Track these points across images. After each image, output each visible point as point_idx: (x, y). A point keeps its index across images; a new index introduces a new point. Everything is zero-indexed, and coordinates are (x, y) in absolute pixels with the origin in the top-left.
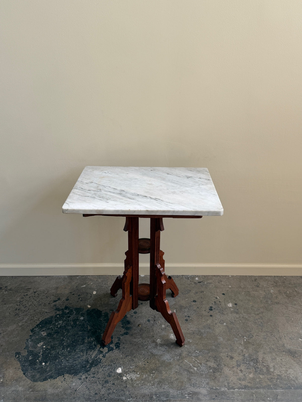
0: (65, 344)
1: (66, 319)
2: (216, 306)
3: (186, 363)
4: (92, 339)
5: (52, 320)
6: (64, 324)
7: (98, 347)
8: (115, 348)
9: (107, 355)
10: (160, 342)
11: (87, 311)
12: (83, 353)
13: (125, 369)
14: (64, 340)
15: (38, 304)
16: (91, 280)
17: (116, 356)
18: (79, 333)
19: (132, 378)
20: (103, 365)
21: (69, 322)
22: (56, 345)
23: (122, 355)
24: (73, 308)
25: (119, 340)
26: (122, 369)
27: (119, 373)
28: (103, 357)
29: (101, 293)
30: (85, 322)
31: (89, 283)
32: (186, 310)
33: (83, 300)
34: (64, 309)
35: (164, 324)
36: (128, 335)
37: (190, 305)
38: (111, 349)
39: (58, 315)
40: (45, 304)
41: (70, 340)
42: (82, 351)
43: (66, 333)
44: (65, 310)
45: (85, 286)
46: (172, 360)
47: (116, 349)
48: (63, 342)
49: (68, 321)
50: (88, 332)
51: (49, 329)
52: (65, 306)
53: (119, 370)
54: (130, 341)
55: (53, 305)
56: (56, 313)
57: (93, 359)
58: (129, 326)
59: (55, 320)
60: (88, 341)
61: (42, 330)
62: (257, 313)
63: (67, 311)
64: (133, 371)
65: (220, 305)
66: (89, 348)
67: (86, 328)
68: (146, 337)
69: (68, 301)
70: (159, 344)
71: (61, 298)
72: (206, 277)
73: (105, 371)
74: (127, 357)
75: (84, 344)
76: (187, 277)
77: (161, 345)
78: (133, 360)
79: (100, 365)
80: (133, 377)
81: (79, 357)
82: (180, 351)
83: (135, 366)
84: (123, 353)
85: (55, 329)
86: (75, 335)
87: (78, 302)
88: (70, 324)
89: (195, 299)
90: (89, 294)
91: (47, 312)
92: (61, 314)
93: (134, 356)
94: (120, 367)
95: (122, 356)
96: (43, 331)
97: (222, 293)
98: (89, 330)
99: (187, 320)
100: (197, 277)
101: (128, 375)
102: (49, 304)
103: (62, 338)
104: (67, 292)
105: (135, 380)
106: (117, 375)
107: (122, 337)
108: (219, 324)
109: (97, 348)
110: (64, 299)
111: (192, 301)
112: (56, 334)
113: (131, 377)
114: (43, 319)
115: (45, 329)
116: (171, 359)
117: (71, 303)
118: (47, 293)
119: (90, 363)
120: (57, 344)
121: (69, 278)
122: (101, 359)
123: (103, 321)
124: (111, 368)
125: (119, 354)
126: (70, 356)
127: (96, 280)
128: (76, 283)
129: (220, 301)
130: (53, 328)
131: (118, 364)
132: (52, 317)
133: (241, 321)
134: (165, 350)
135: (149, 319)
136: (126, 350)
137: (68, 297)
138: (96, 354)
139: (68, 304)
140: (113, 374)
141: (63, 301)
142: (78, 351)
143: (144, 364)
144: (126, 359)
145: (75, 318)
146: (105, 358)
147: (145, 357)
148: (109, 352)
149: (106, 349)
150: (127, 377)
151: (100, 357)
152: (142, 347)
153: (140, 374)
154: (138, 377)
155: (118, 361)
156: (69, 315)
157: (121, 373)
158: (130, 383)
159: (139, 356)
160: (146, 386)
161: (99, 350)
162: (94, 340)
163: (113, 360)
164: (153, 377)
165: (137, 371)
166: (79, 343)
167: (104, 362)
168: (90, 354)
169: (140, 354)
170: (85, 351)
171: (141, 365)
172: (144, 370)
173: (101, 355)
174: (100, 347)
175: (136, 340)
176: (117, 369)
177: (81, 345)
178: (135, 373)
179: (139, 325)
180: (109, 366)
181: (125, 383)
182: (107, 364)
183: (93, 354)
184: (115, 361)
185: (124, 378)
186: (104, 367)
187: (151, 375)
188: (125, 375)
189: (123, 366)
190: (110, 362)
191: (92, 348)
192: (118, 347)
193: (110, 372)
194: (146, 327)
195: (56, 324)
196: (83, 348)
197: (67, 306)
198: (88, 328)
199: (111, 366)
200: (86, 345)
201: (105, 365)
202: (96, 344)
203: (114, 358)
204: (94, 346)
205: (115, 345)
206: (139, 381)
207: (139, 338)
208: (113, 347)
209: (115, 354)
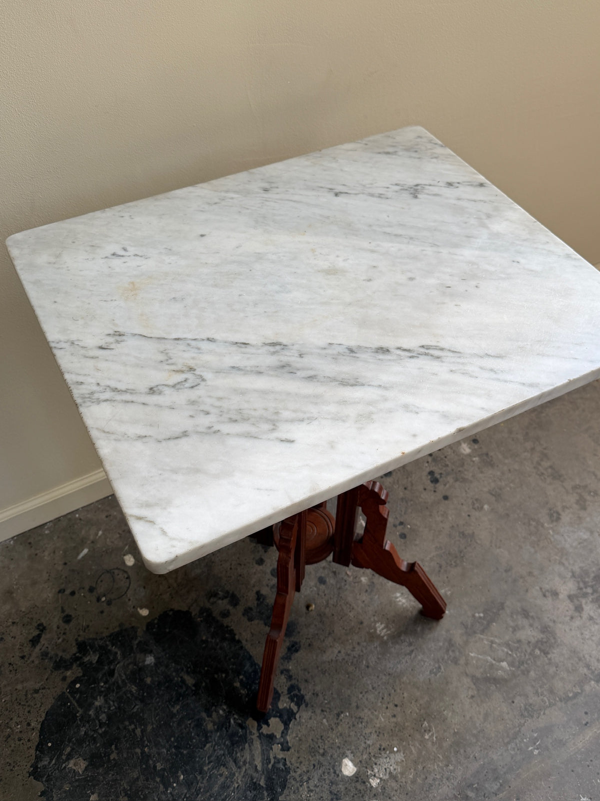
0: (159, 766)
1: (107, 686)
3: (477, 659)
4: (221, 712)
5: (69, 707)
6: (113, 701)
7: (252, 727)
8: (294, 708)
9: (288, 738)
10: (385, 630)
11: (147, 628)
12: (227, 768)
13: (359, 754)
14: (149, 756)
16: (89, 523)
17: (314, 730)
18: (175, 711)
19: (390, 773)
20: (300, 775)
21: (124, 689)
22: (140, 783)
23: (325, 721)
24: (101, 639)
25: (290, 678)
26: (352, 761)
27: (353, 774)
28: (283, 750)
30: (167, 666)
31: (92, 538)
33: (115, 599)
34: (80, 652)
35: (361, 574)
36: (302, 651)
38: (287, 717)
39: (74, 682)
40: (10, 664)
41: (164, 747)
42: (220, 763)
43: (139, 730)
44: (84, 655)
45: (86, 551)
46: (442, 668)
47: (298, 709)
48: (151, 762)
49: (119, 687)
50: (194, 694)
51: (80, 742)
52: (74, 644)
53: (349, 768)
54: (317, 667)
55: (37, 657)
56: (64, 679)
57: (263, 772)
59: (77, 702)
60: (214, 724)
61: (64, 757)
62: (528, 446)
63: (93, 658)
64: (380, 749)
65: (446, 459)
66: (233, 744)
67: (181, 687)
68: (346, 634)
69: (72, 624)
70: (388, 639)
71: (43, 621)
73: (318, 790)
74: (340, 718)
75: (211, 737)
77: (395, 638)
78: (360, 718)
79: (295, 779)
80: (392, 767)
81: (224, 787)
82: (444, 633)
83: (376, 732)
84: (322, 711)
85: (100, 731)
86: (167, 725)
87: (102, 612)
88: (129, 695)
90: (116, 572)
91: (37, 686)
92: (84, 675)
93: (354, 705)
94: (344, 755)
95: (327, 721)
96: (69, 757)
98: (194, 685)
99: (404, 537)
101: (376, 770)
102: (23, 657)
103: (138, 751)
104: (48, 594)
105: (402, 774)
106: (353, 785)
107: (290, 663)
108: (477, 514)
109: (251, 733)
110: (54, 621)
112: (113, 747)
113: (385, 769)
114: (41, 720)
115: (73, 749)
116: (440, 667)
117: (88, 626)
119: (264, 786)
120: (138, 779)
121: (21, 544)
122: (285, 760)
123: (213, 641)
124: (324, 773)
125: (315, 719)
126: (198, 795)
127: (107, 517)
128: (54, 552)
130: (91, 733)
131: (334, 751)
132: (62, 699)
133: (511, 482)
134: (412, 648)
135: (318, 575)
136: (324, 699)
137: (63, 611)
138: (260, 750)
139: (81, 633)
140: (340, 786)
141: (58, 628)
142: (208, 769)
143: (393, 714)
144: (341, 723)
145: (130, 667)
146: (290, 750)
147: (379, 693)
148: (289, 726)
149: (274, 721)
150: (377, 775)
151: (275, 754)
152: (356, 668)
153: (401, 747)
154: (403, 761)
155: (329, 741)
156: (109, 668)
157: (356, 772)
158: (396, 788)
159: (367, 699)
160: (434, 775)
161: (262, 736)
162: (227, 710)
163: (315, 746)
164: (433, 739)
165: (390, 745)
166: (194, 741)
167: (297, 763)
168: (248, 760)
169: (364, 693)
170: (228, 759)
171: (387, 722)
172: (402, 734)
173: (277, 748)
174: (256, 724)
175: (326, 657)
176: (339, 767)
177: (205, 746)
178: (388, 752)
179: (308, 607)
180: (316, 768)
181: (383, 794)
182: (309, 765)
183: (252, 756)
184: (321, 747)
185: (374, 782)
186: (305, 778)
187: (427, 737)
188: (369, 772)
189: (348, 750)
190: (310, 757)
191: (237, 739)
192: (299, 700)
193: (331, 784)
194: (328, 604)
195: (90, 716)
196: (215, 750)
197: (80, 639)
198: (187, 682)
199: (321, 764)
200: (216, 739)
201: (305, 769)
202: (240, 722)
203: (312, 740)
204: (240, 731)
205: (289, 698)
206: (412, 770)
207: (331, 644)
208: (290, 706)
209: (307, 726)
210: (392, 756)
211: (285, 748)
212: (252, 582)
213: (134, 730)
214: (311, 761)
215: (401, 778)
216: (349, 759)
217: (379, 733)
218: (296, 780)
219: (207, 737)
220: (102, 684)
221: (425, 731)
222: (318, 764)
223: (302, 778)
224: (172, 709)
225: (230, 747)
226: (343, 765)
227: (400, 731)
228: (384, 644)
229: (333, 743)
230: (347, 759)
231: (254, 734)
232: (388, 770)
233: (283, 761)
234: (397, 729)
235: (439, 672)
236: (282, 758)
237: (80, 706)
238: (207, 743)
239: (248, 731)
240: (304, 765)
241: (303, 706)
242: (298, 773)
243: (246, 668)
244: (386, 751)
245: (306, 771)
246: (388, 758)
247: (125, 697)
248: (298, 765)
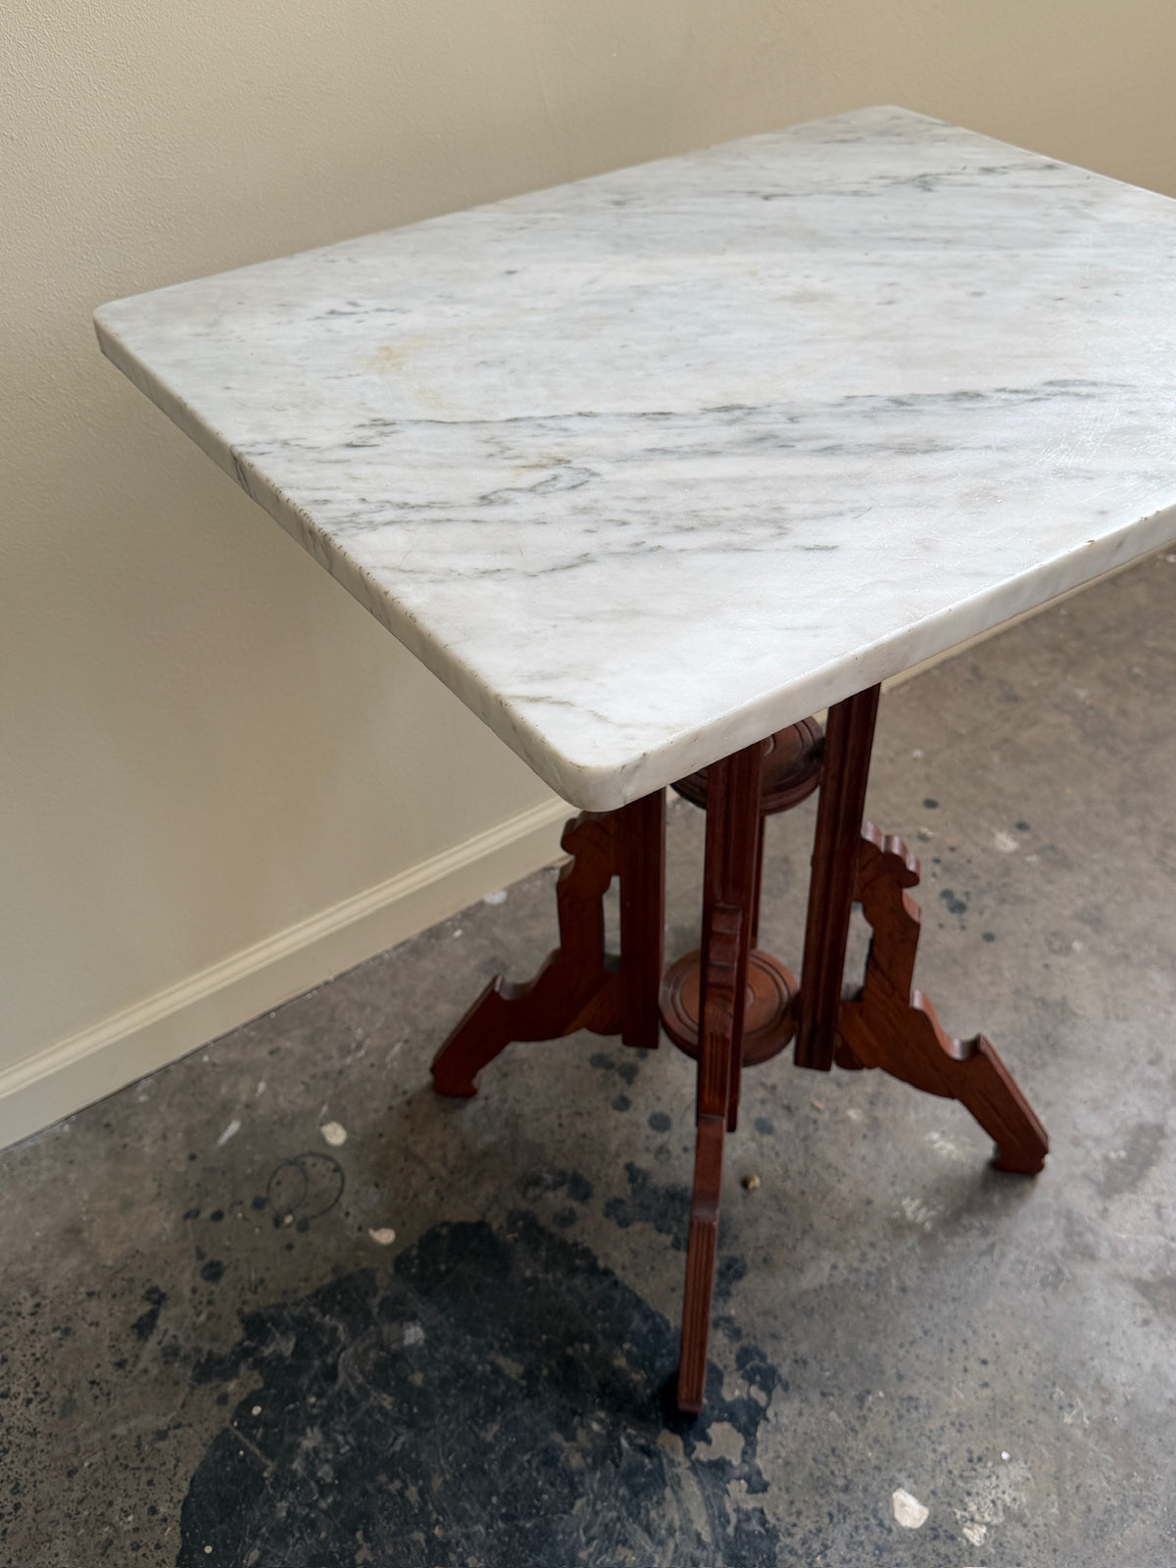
1: (324, 1402)
2: (960, 881)
5: (242, 1460)
6: (344, 1434)
7: (673, 1449)
8: (761, 1397)
9: (759, 1462)
10: (923, 1210)
11: (397, 1268)
12: (631, 1547)
13: (925, 1477)
14: (446, 1546)
15: (42, 1412)
16: (233, 1069)
17: (813, 1439)
18: (489, 1438)
19: (1006, 1509)
20: (804, 1542)
21: (364, 1406)
23: (833, 1415)
24: (296, 1304)
25: (736, 1334)
26: (914, 1494)
27: (922, 1522)
28: (752, 1490)
29: (372, 1116)
30: (455, 1344)
31: (244, 1098)
33: (314, 1217)
34: (250, 1337)
35: (846, 1104)
36: (750, 1275)
38: (748, 1419)
39: (247, 1404)
40: (93, 1382)
41: (478, 1520)
42: (614, 1538)
43: (413, 1489)
44: (262, 1342)
45: (234, 1127)
47: (769, 1397)
48: (453, 1557)
49: (352, 1402)
50: (527, 1396)
51: (280, 1534)
52: (236, 1321)
53: (910, 1511)
54: (793, 1304)
55: (154, 1360)
56: (223, 1400)
57: (717, 1546)
59: (260, 1446)
60: (585, 1454)
63: (283, 1345)
64: (970, 1461)
65: (971, 866)
66: (635, 1492)
67: (496, 1383)
68: (841, 1230)
69: (224, 1281)
70: (933, 1228)
71: (158, 1281)
74: (867, 1405)
75: (582, 1483)
77: (948, 1224)
78: (910, 1398)
79: (793, 1552)
80: (1006, 1497)
83: (953, 1424)
84: (823, 1394)
85: (323, 1505)
86: (477, 1470)
87: (290, 1247)
88: (378, 1417)
90: (309, 1161)
91: (162, 1423)
92: (267, 1386)
93: (891, 1372)
94: (893, 1484)
95: (840, 1415)
97: (919, 799)
98: (524, 1377)
101: (973, 1508)
102: (121, 1365)
103: (419, 1536)
104: (161, 1223)
105: (1033, 1507)
106: (929, 1547)
107: (731, 1304)
108: (1063, 961)
109: (672, 1462)
110: (185, 1278)
112: (359, 1535)
113: (993, 1502)
114: (182, 1496)
115: (264, 1553)
116: (1060, 1271)
117: (262, 1281)
118: (38, 1305)
121: (88, 1129)
122: (762, 1512)
123: (550, 1277)
124: (856, 1528)
125: (811, 1415)
127: (271, 1053)
128: (164, 1137)
129: (950, 841)
130: (302, 1511)
131: (868, 1479)
132: (223, 1443)
134: (990, 1239)
135: (755, 1116)
136: (822, 1369)
137: (200, 1255)
138: (700, 1499)
139: (249, 1296)
140: (901, 1553)
141: (194, 1291)
142: (590, 1555)
143: (981, 1383)
144: (871, 1415)
145: (372, 1355)
146: (769, 1489)
147: (941, 1340)
148: (755, 1435)
149: (719, 1431)
150: (977, 1517)
151: (737, 1502)
152: (878, 1296)
153: (1016, 1450)
154: (1028, 1479)
155: (852, 1458)
156: (324, 1363)
157: (929, 1517)
158: (1027, 1541)
159: (917, 1357)
160: (1105, 1501)
161: (698, 1465)
162: (608, 1420)
163: (823, 1472)
164: (1083, 1423)
165: (991, 1447)
166: (546, 1497)
167: (790, 1515)
168: (677, 1524)
169: (907, 1346)
170: (632, 1526)
171: (973, 1399)
172: (1012, 1421)
173: (737, 1489)
174: (679, 1443)
175: (810, 1279)
176: (888, 1510)
177: (572, 1506)
178: (990, 1464)
179: (745, 1183)
180: (835, 1520)
181: (1002, 1559)
182: (818, 1515)
183: (685, 1513)
184: (837, 1472)
185: (975, 1535)
186: (816, 1546)
187: (1068, 1420)
188: (959, 1514)
189: (900, 1470)
190: (818, 1498)
191: (643, 1479)
192: (768, 1379)
193: (877, 1552)
194: (786, 1171)
195: (294, 1473)
196: (596, 1513)
197: (247, 1310)
198: (507, 1371)
199: (845, 1511)
200: (596, 1486)
201: (812, 1527)
202: (642, 1441)
203: (815, 1460)
204: (647, 1461)
205: (743, 1377)
206: (1054, 1497)
207: (813, 1253)
208: (748, 1394)
209: (795, 1431)
210: (1002, 1470)
211: (758, 1486)
212: (613, 1146)
213: (401, 1493)
214: (820, 1506)
215: (1033, 1517)
216: (906, 1491)
217: (961, 1425)
218: (796, 1554)
219: (572, 1485)
220: (312, 1400)
221: (1061, 1408)
222: (839, 1511)
223: (810, 1548)
224: (482, 1434)
225: (630, 1500)
226: (897, 1507)
227: (1004, 1415)
228: (927, 1238)
229: (863, 1461)
230: (903, 1491)
231: (679, 1464)
232: (999, 1503)
233: (757, 1514)
234: (998, 1414)
235: (1062, 1280)
236: (755, 1509)
237: (270, 1454)
238: (576, 1498)
239: (665, 1461)
240: (808, 1517)
241: (778, 1390)
242: (798, 1537)
243: (634, 1325)
244: (986, 1463)
245: (814, 1531)
246: (994, 1478)
247: (369, 1421)
248: (793, 1519)
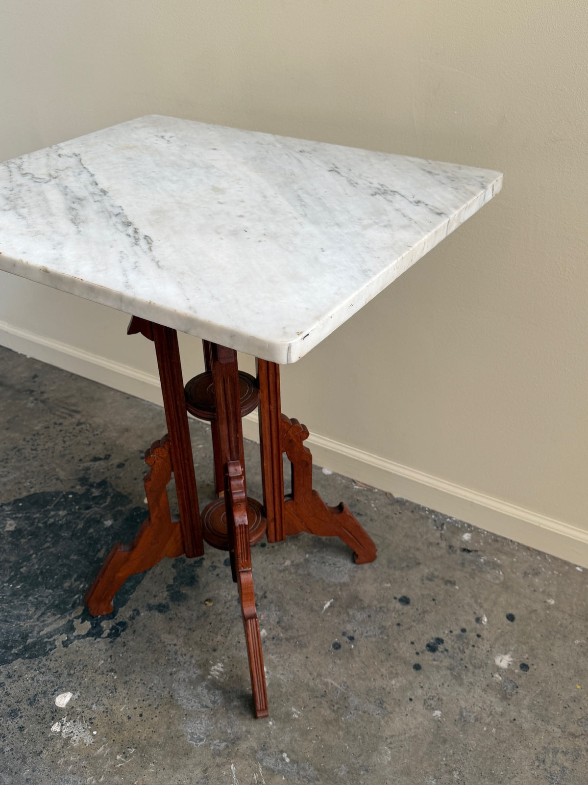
0: (23, 569)
1: (77, 511)
2: (456, 646)
3: (229, 776)
5: (52, 500)
6: (66, 520)
7: (76, 612)
8: (105, 634)
9: (75, 642)
10: (217, 673)
11: (134, 509)
12: (35, 612)
13: (79, 703)
14: (29, 560)
15: (61, 452)
17: (90, 657)
18: (71, 557)
19: (69, 738)
20: (44, 665)
21: (78, 521)
22: (6, 565)
23: (103, 662)
24: (113, 490)
26: (71, 700)
27: (58, 706)
28: (63, 642)
30: (107, 535)
32: (359, 616)
34: (97, 484)
35: (269, 628)
36: (162, 615)
37: (383, 604)
38: (95, 632)
39: (72, 493)
40: (73, 457)
41: (40, 565)
42: (38, 605)
43: (49, 544)
44: (96, 488)
46: (202, 743)
47: (106, 637)
48: (25, 563)
49: (78, 517)
50: (90, 562)
51: (28, 518)
52: (104, 478)
53: (63, 700)
54: (152, 634)
55: (84, 467)
56: (73, 487)
58: (185, 590)
59: (58, 502)
60: (71, 586)
61: (14, 516)
62: (572, 728)
63: (96, 493)
64: (90, 719)
65: (471, 648)
66: (56, 606)
67: (94, 552)
68: (196, 643)
69: (118, 470)
70: (209, 680)
71: (113, 455)
72: (498, 542)
73: (35, 684)
74: (110, 673)
75: (58, 589)
76: (441, 521)
77: (214, 685)
78: (116, 689)
79: (40, 662)
80: (76, 736)
81: (19, 617)
82: (244, 729)
83: (107, 709)
84: (111, 656)
85: (39, 525)
86: (59, 558)
87: (135, 479)
88: (74, 526)
89: (411, 595)
91: (61, 477)
92: (80, 495)
93: (128, 679)
94: (74, 691)
95: (102, 664)
96: (15, 518)
97: (511, 611)
98: (98, 558)
99: (337, 646)
100: (470, 532)
101: (68, 724)
102: (80, 460)
103: (32, 552)
105: (72, 749)
106: (48, 711)
107: (146, 612)
108: (420, 707)
109: (71, 614)
110: (115, 460)
111: (399, 596)
112: (30, 537)
113: (72, 732)
114: (37, 491)
115: (21, 517)
116: (201, 740)
117: (121, 478)
118: (98, 434)
119: (27, 644)
120: (10, 562)
125: (101, 654)
126: (7, 603)
129: (485, 634)
130: (37, 521)
131: (75, 681)
132: (57, 494)
133: (497, 729)
134: (211, 705)
136: (122, 653)
137: (126, 461)
138: (57, 627)
139: (113, 478)
140: (43, 700)
141: (112, 465)
142: (30, 600)
143: (130, 716)
144: (104, 676)
145: (98, 516)
146: (65, 648)
147: (148, 695)
148: (87, 637)
149: (88, 625)
150: (64, 727)
151: (58, 639)
152: (165, 665)
153: (99, 737)
154: (85, 745)
155: (83, 674)
156: (92, 505)
157: (61, 708)
158: (56, 749)
159: (137, 687)
160: (80, 780)
161: (71, 622)
162: (85, 589)
163: (75, 665)
164: (118, 764)
165: (98, 726)
166: (51, 581)
167: (55, 658)
168: (46, 622)
169: (142, 682)
170: (44, 609)
171: (121, 714)
172: (113, 733)
173: (65, 637)
174: (80, 614)
175: (167, 638)
176: (62, 692)
177: (49, 589)
178: (90, 727)
179: (209, 600)
180: (55, 674)
181: (46, 740)
182: (56, 667)
183: (51, 624)
184: (76, 670)
185: (56, 728)
186: (43, 670)
187: (118, 757)
188: (64, 719)
189: (81, 692)
190: (64, 665)
191: (62, 607)
192: (115, 633)
193: (43, 692)
194: (220, 614)
196: (47, 597)
197: (108, 479)
198: (99, 553)
199: (60, 676)
200: (58, 593)
201: (51, 666)
202: (78, 601)
203: (80, 660)
204: (70, 605)
205: (113, 626)
206: (78, 757)
207: (180, 635)
208: (105, 630)
209: (92, 650)
210: (88, 732)
211: (65, 644)
213: (47, 542)
214: (60, 667)
215: (67, 750)
216: (72, 697)
217: (107, 712)
218: (39, 664)
219: (57, 587)
220: (77, 507)
221: (124, 753)
222: (59, 674)
223: (42, 668)
224: (73, 555)
225: (54, 605)
226: (64, 695)
227: (115, 729)
228: (203, 678)
229: (82, 678)
230: (71, 696)
231: (71, 616)
232: (72, 734)
233: (54, 647)
234: (116, 726)
235: (196, 742)
236: (56, 645)
237: (56, 505)
238: (52, 589)
239: (71, 611)
240: (55, 664)
241: (109, 640)
242: (46, 663)
243: (128, 584)
244: (90, 726)
245: (49, 668)
246: (84, 730)
247: (72, 524)
248: (53, 659)
